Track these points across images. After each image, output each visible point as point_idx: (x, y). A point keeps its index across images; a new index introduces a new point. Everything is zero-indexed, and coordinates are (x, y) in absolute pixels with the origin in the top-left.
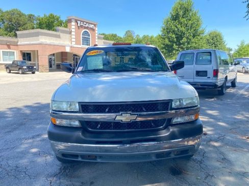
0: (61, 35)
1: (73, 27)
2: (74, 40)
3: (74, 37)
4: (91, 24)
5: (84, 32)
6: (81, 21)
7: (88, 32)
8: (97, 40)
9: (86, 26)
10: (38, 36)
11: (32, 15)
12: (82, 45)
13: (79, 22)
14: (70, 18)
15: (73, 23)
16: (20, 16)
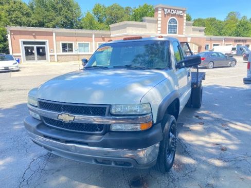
0: (148, 24)
1: (160, 16)
2: (159, 29)
3: (159, 26)
4: (179, 10)
5: (171, 19)
6: (168, 9)
7: (175, 20)
8: (184, 27)
9: (174, 13)
10: (126, 28)
11: (129, 7)
12: (168, 34)
13: (166, 10)
14: (157, 7)
15: (160, 12)
16: (119, 10)
